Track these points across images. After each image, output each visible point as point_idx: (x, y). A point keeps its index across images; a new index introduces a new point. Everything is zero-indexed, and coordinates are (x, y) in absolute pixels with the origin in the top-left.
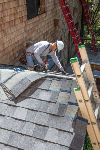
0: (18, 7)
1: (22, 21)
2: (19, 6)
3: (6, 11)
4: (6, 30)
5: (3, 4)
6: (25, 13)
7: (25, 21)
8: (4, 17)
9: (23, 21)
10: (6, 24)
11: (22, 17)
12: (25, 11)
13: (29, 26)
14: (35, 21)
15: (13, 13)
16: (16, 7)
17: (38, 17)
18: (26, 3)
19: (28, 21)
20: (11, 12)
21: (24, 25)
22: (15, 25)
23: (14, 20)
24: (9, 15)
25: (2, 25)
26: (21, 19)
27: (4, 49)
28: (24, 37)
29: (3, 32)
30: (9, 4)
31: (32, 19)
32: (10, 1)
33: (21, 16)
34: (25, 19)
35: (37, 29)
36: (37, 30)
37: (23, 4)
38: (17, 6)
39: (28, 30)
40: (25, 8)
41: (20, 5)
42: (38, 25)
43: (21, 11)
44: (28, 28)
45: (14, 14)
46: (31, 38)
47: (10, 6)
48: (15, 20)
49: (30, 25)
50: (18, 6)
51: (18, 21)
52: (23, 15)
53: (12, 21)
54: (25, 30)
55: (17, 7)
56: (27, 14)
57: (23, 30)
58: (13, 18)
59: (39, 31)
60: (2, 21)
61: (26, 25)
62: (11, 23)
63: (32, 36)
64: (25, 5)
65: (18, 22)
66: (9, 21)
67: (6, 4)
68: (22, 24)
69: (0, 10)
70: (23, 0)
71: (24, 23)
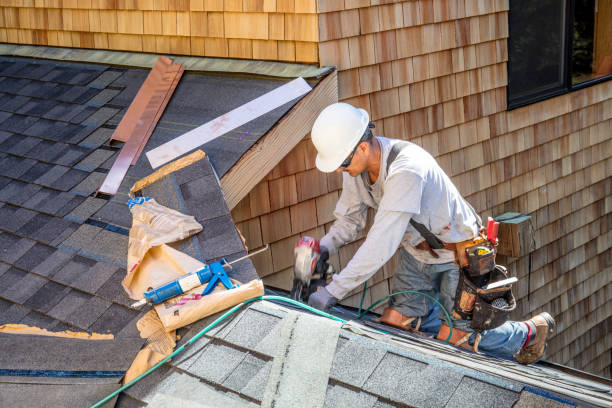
0: (461, 51)
1: (473, 115)
2: (466, 46)
3: (397, 66)
5: (390, 37)
6: (495, 78)
7: (492, 117)
8: (387, 90)
9: (480, 116)
10: (391, 124)
11: (479, 95)
12: (495, 68)
13: (515, 141)
14: (552, 120)
15: (432, 73)
16: (450, 50)
17: (567, 98)
18: (505, 34)
19: (510, 115)
20: (423, 70)
21: (486, 134)
22: (437, 131)
23: (435, 107)
24: (410, 81)
26: (472, 104)
28: (482, 188)
30: (420, 37)
31: (532, 108)
32: (426, 24)
33: (471, 91)
34: (493, 104)
35: (556, 155)
36: (559, 162)
37: (491, 37)
38: (455, 46)
39: (507, 159)
40: (500, 53)
41: (475, 38)
42: (568, 135)
43: (476, 69)
44: (504, 149)
45: (439, 78)
46: (518, 197)
47: (420, 45)
48: (439, 109)
49: (521, 136)
50: (464, 47)
51: (456, 110)
52: (485, 85)
53: (423, 110)
54: (486, 154)
55: (457, 48)
56: (505, 83)
57: (476, 158)
58: (429, 97)
59: (567, 169)
61: (494, 136)
62: (417, 117)
63: (528, 188)
64: (497, 42)
65: (456, 115)
66: (408, 109)
67: (402, 36)
68: (474, 125)
69: (372, 61)
70: (492, 19)
71: (486, 122)
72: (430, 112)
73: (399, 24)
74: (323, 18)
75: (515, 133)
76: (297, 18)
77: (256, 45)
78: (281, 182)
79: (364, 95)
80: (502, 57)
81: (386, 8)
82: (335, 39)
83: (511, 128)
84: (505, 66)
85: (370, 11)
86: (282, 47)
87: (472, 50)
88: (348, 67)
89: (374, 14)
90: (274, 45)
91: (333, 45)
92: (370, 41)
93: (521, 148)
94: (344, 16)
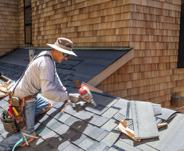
0: (166, 50)
1: (168, 68)
2: (167, 49)
3: (149, 51)
4: (146, 73)
5: (148, 43)
6: (174, 59)
7: (173, 69)
8: (146, 57)
9: (170, 68)
10: (146, 66)
11: (170, 63)
12: (174, 56)
15: (158, 55)
16: (163, 49)
18: (178, 48)
19: (178, 69)
20: (156, 54)
21: (171, 74)
22: (158, 70)
23: (158, 64)
24: (152, 55)
25: (141, 66)
26: (168, 65)
27: (138, 95)
28: (169, 87)
29: (140, 73)
30: (155, 44)
32: (157, 42)
33: (168, 61)
34: (173, 66)
37: (174, 48)
38: (164, 49)
39: (176, 81)
40: (176, 53)
41: (170, 48)
43: (169, 56)
44: (176, 78)
45: (160, 56)
46: (179, 92)
47: (155, 47)
48: (159, 64)
49: (180, 76)
51: (164, 66)
52: (172, 61)
53: (155, 64)
54: (171, 79)
55: (165, 49)
56: (177, 61)
57: (168, 79)
58: (157, 61)
60: (142, 61)
61: (173, 74)
62: (153, 66)
63: (182, 90)
64: (175, 50)
66: (151, 63)
67: (151, 44)
68: (168, 71)
69: (143, 49)
70: (174, 44)
71: (171, 70)
72: (157, 65)
73: (150, 41)
74: (131, 36)
75: (179, 74)
76: (124, 36)
77: (113, 43)
78: (117, 75)
79: (140, 57)
80: (177, 54)
81: (147, 36)
82: (134, 41)
83: (178, 73)
84: (177, 56)
85: (143, 36)
86: (120, 43)
87: (169, 51)
88: (136, 49)
89: (144, 37)
90: (117, 43)
91: (133, 43)
92: (143, 44)
93: (180, 79)
94: (136, 36)
